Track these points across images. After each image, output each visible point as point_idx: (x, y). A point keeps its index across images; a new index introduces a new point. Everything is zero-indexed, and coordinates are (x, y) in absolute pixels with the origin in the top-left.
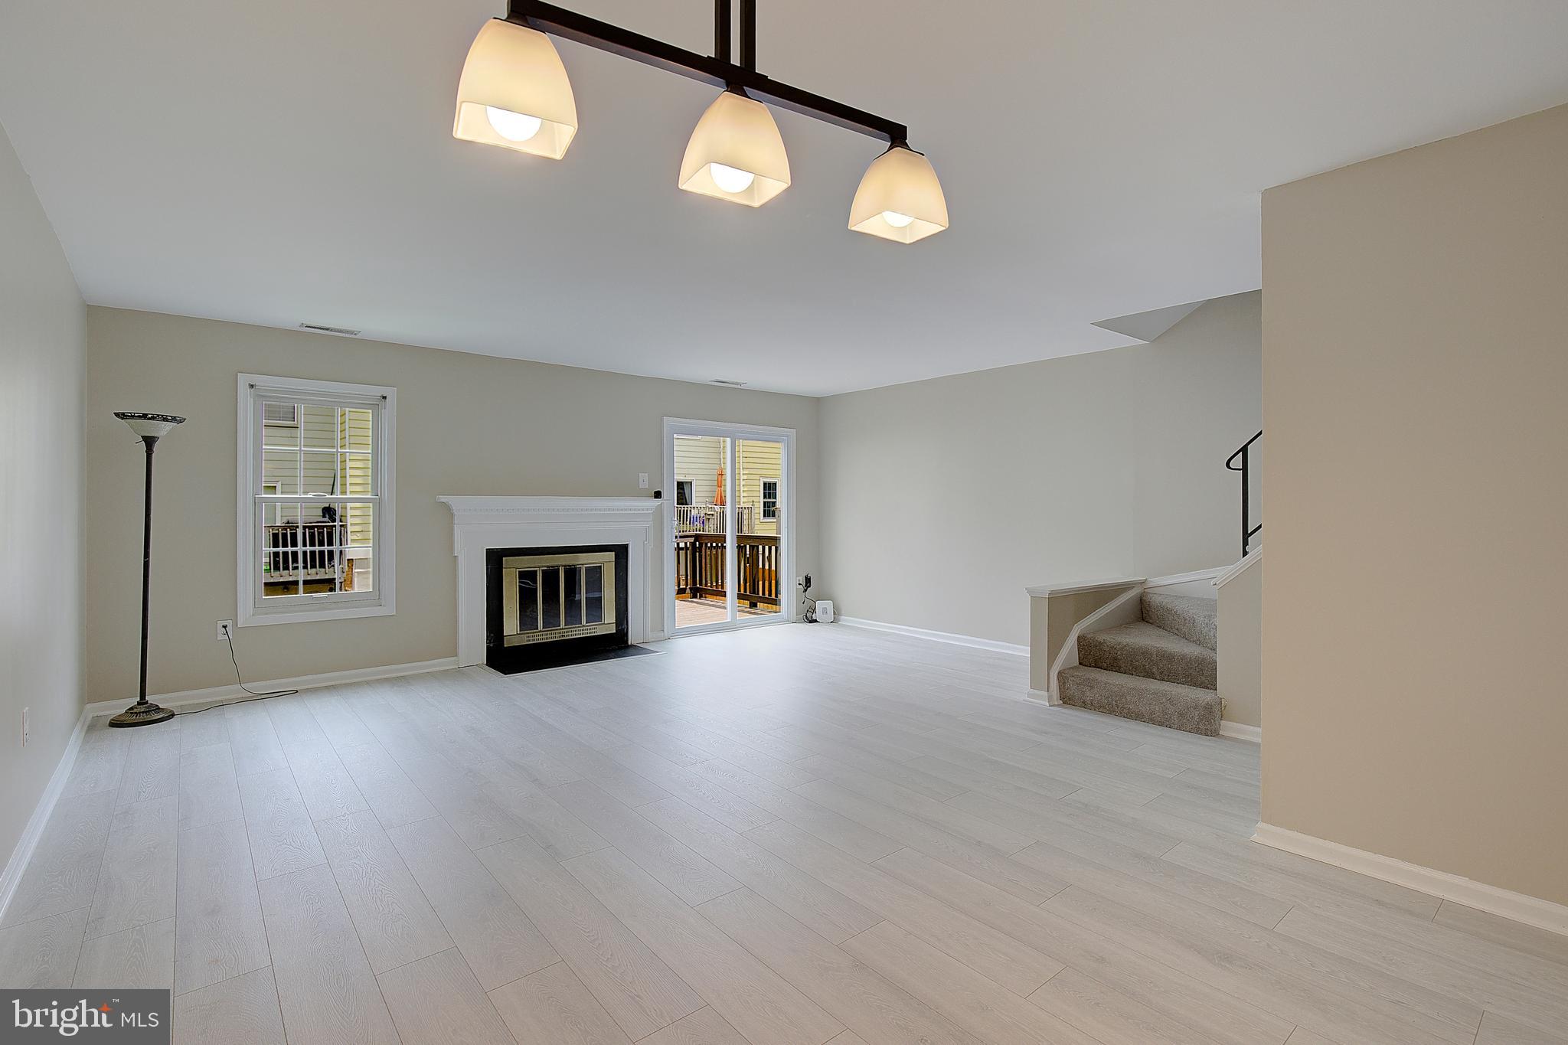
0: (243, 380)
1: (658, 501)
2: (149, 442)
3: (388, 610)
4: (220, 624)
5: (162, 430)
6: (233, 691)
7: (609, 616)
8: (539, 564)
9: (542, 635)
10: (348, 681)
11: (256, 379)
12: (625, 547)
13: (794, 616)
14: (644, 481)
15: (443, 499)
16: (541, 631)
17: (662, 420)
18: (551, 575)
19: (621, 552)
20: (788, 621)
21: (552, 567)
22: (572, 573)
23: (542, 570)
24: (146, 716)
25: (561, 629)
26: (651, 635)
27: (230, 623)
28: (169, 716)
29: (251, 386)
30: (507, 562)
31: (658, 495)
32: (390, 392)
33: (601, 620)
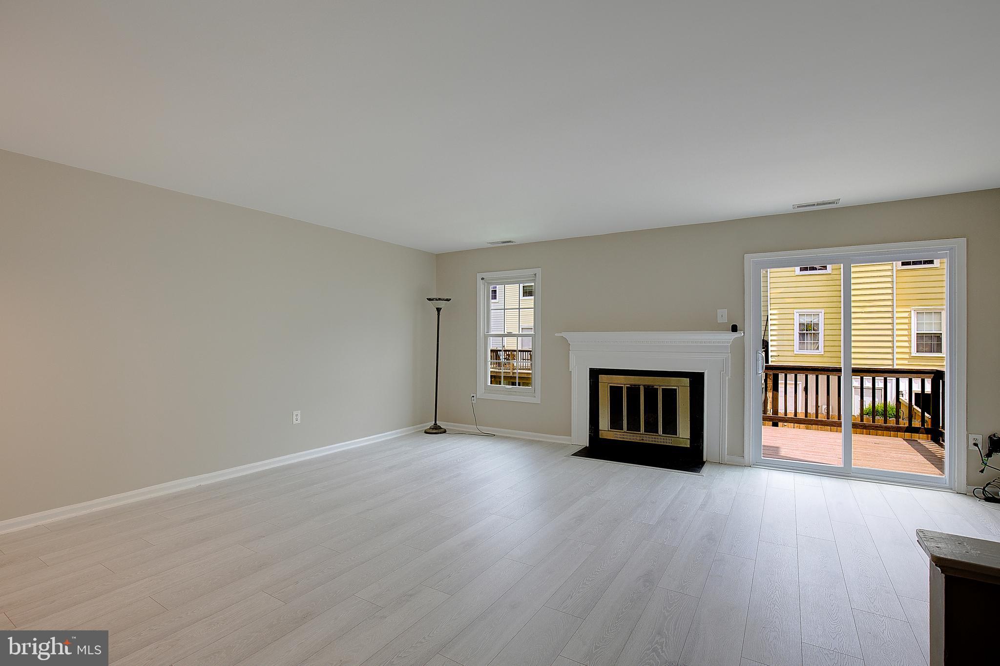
0: (479, 276)
1: (735, 335)
2: (439, 310)
3: (537, 400)
5: (441, 304)
6: (472, 428)
7: (684, 431)
8: (624, 383)
11: (484, 275)
12: (701, 375)
14: (723, 316)
15: (564, 334)
16: (625, 432)
17: (743, 259)
18: (633, 391)
19: (697, 380)
21: (634, 385)
22: (651, 392)
23: (627, 387)
24: (436, 430)
25: (641, 434)
26: (726, 458)
27: (475, 395)
28: (445, 432)
29: (483, 279)
30: (602, 378)
31: (734, 329)
32: (538, 271)
33: (677, 435)
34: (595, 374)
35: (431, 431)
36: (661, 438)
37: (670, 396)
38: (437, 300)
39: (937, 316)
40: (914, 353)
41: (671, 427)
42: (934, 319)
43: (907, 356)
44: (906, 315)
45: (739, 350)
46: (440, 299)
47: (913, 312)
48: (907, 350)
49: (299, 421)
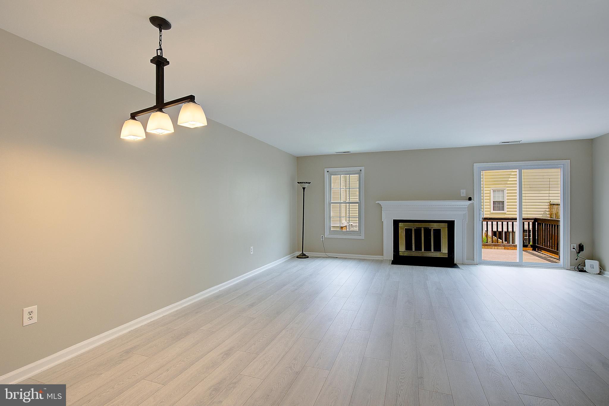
0: (326, 170)
1: (470, 202)
2: (304, 188)
3: (362, 237)
4: (321, 236)
5: (306, 185)
6: (323, 254)
7: (445, 250)
8: (413, 227)
9: (414, 253)
10: (351, 257)
11: (329, 170)
12: (453, 222)
13: (569, 267)
14: (463, 193)
15: (379, 202)
16: (414, 252)
17: (473, 165)
18: (418, 231)
19: (451, 224)
20: (564, 268)
21: (418, 228)
22: (427, 231)
23: (414, 229)
24: (303, 256)
25: (422, 252)
26: (466, 261)
27: (323, 236)
28: (308, 257)
29: (328, 172)
30: (401, 225)
31: (470, 199)
32: (363, 168)
33: (441, 251)
34: (396, 223)
35: (300, 257)
36: (433, 254)
37: (438, 232)
38: (305, 183)
39: (502, 192)
40: (492, 211)
41: (438, 248)
42: (500, 194)
43: (489, 213)
44: (489, 192)
45: (471, 209)
46: (307, 183)
47: (491, 190)
48: (489, 210)
49: (252, 253)
